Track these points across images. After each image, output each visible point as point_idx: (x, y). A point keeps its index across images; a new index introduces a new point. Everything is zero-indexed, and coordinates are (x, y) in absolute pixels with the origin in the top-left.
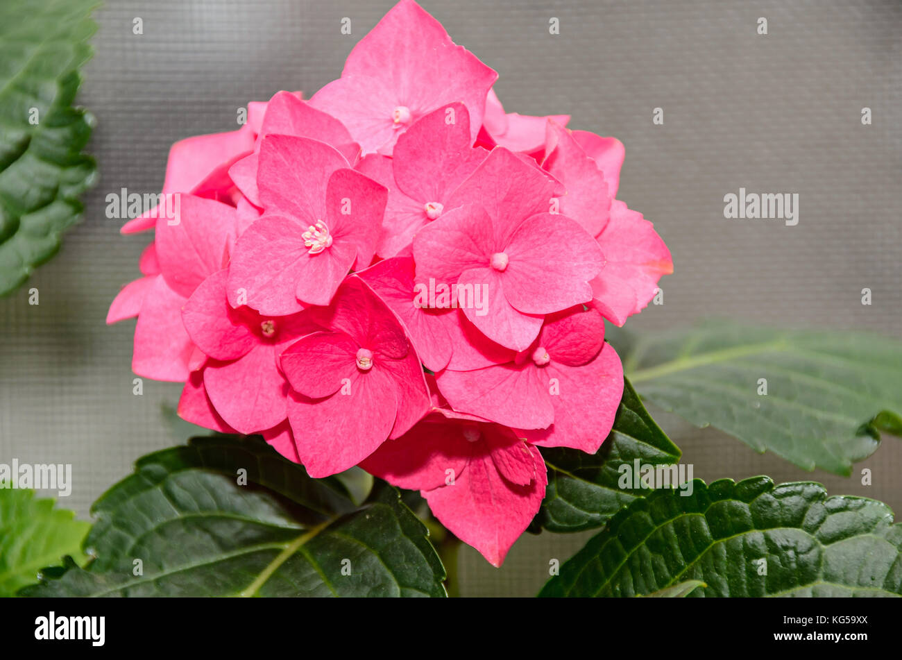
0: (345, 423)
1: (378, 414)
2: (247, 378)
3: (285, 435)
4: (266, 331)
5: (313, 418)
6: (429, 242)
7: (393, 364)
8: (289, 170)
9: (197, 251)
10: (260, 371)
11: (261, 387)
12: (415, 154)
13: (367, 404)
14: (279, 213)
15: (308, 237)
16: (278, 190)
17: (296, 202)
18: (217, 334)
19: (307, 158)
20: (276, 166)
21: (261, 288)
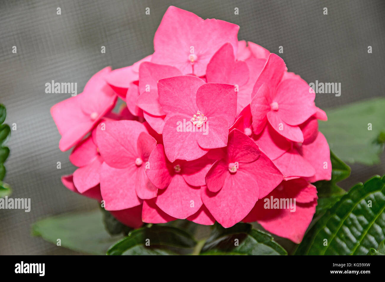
0: (231, 199)
1: (247, 190)
2: (173, 194)
3: (203, 214)
4: (177, 170)
5: (215, 202)
6: (256, 105)
7: (247, 166)
8: (172, 93)
9: (123, 146)
10: (178, 189)
11: (181, 196)
12: (213, 72)
13: (239, 188)
14: (173, 115)
15: (194, 120)
16: (170, 104)
17: (180, 107)
18: (160, 178)
19: (180, 86)
20: (166, 93)
21: (180, 150)
